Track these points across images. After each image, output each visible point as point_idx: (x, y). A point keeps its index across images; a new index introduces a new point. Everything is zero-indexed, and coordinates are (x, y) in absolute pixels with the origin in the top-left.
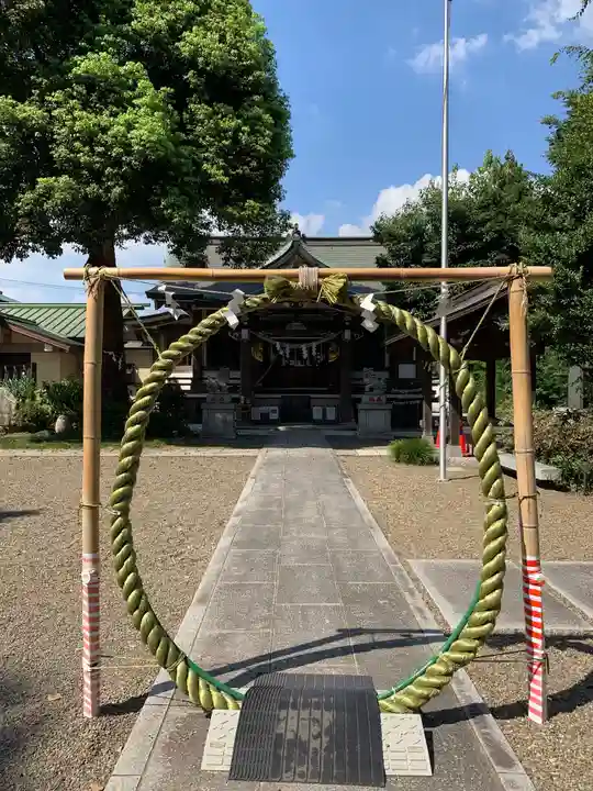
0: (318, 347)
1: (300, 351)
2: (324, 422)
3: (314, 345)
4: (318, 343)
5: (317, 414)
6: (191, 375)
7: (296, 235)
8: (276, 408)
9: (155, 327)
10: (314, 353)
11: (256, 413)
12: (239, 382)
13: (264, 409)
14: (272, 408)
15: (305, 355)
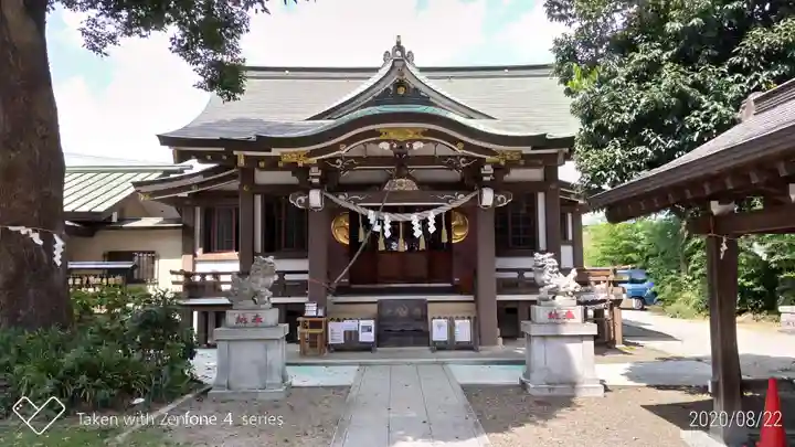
0: (438, 218)
1: (409, 225)
2: (451, 345)
3: (431, 215)
4: (438, 211)
5: (439, 332)
6: (236, 267)
7: (399, 53)
8: (371, 323)
9: (185, 194)
10: (432, 229)
11: (337, 332)
12: (305, 277)
13: (349, 325)
14: (362, 323)
15: (418, 233)
